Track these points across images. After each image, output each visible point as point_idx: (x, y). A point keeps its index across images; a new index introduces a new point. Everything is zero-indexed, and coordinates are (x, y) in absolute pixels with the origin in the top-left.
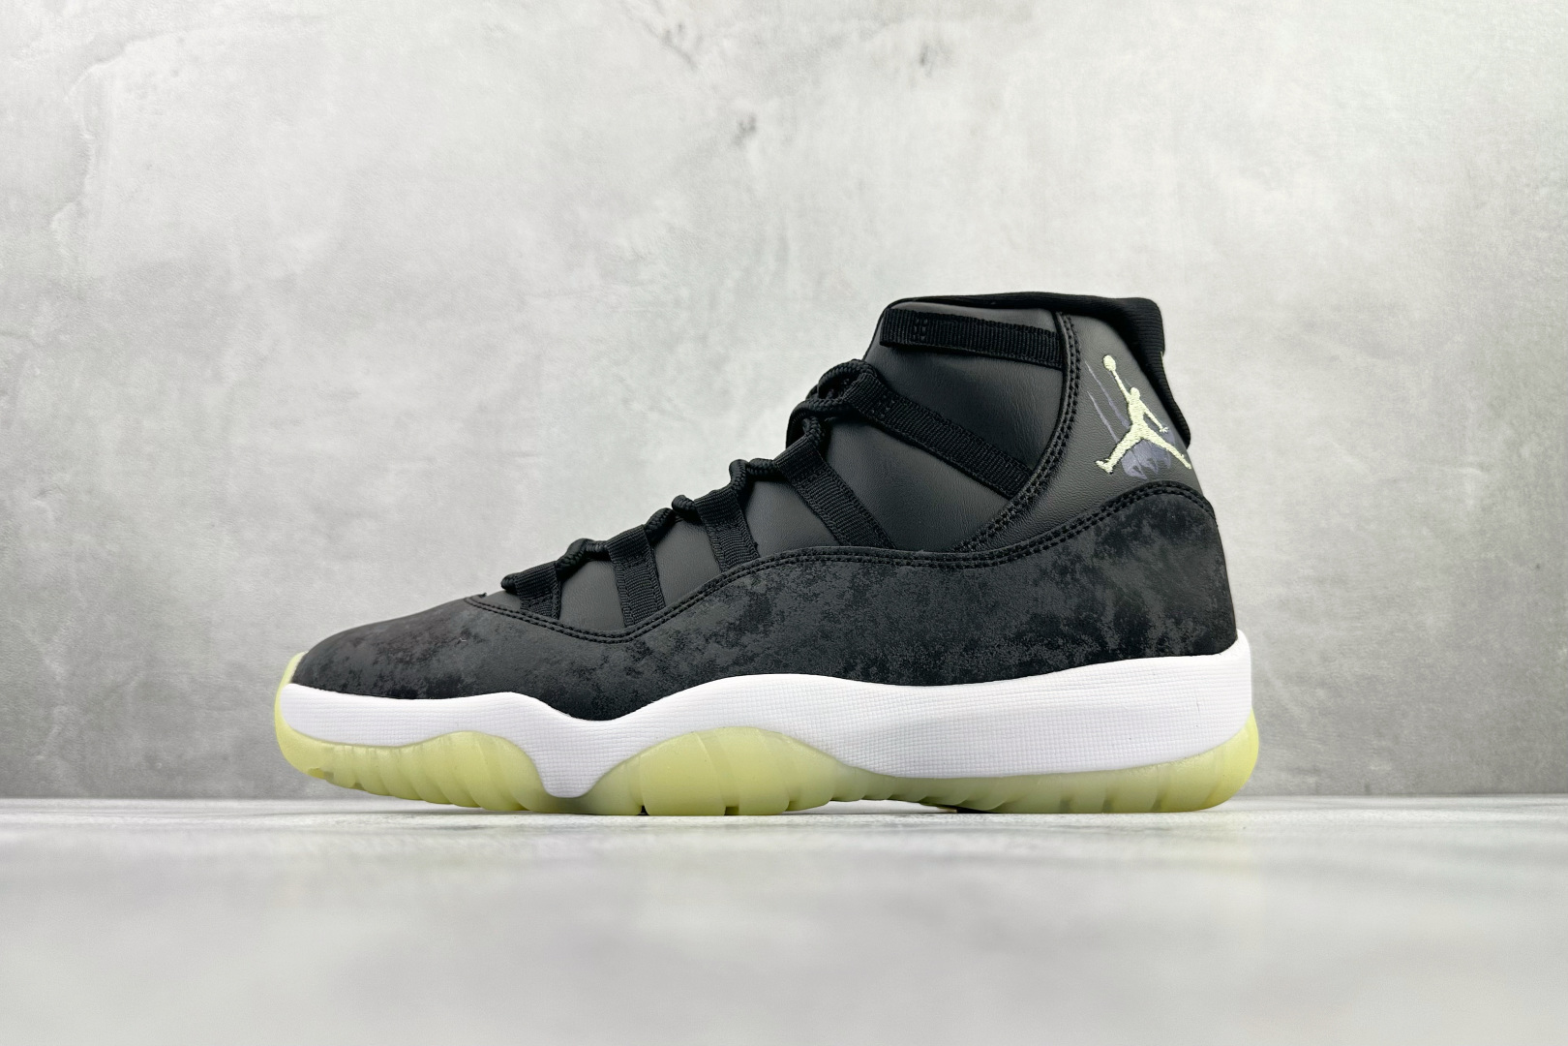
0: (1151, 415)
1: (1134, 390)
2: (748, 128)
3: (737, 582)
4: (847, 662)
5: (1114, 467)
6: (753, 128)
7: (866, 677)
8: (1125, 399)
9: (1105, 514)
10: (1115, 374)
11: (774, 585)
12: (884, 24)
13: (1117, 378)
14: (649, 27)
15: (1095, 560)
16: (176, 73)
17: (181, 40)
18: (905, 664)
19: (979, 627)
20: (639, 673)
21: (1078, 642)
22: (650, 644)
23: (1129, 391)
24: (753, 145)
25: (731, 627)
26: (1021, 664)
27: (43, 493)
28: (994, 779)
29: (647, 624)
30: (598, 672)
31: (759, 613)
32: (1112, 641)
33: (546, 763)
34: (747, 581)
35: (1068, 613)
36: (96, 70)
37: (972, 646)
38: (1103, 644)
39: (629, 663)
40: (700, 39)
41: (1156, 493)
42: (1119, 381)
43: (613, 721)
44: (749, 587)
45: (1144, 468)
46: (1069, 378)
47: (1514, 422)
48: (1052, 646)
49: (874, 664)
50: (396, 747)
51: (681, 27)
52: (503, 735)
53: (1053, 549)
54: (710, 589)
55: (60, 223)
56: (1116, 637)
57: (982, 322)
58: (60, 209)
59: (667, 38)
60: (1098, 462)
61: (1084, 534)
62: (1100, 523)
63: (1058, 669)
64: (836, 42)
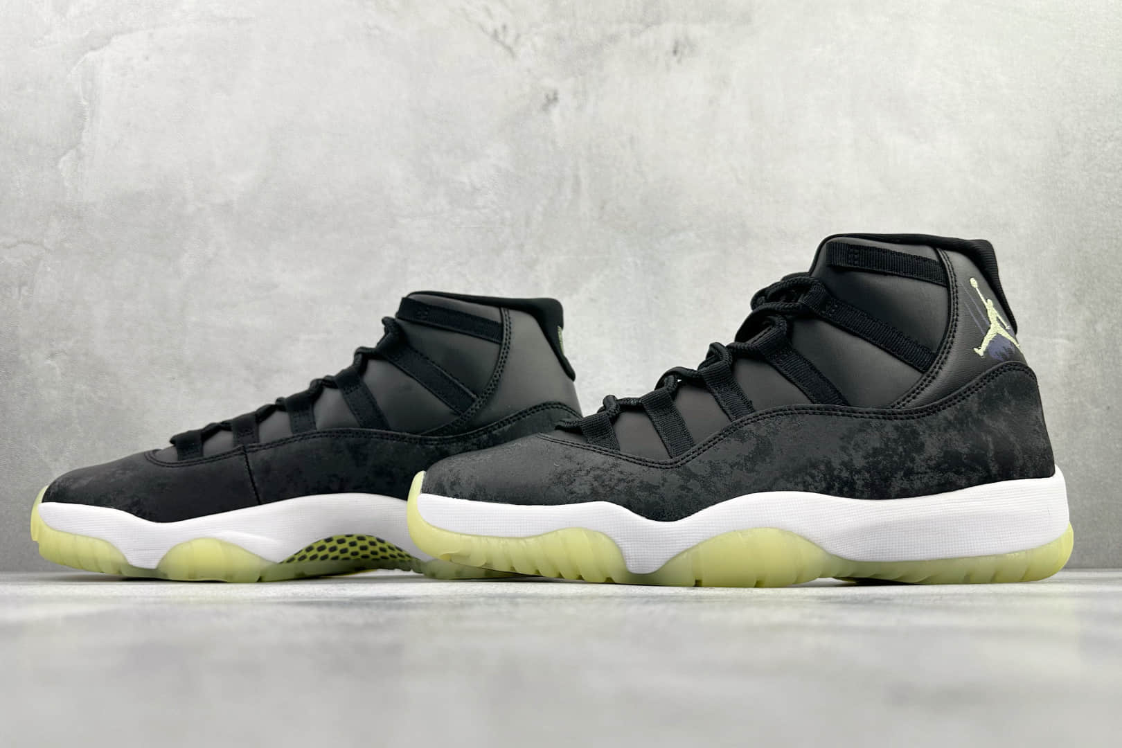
0: (1000, 318)
1: (989, 300)
2: (552, 99)
3: (745, 428)
4: (829, 484)
5: (985, 352)
6: (556, 99)
7: (841, 494)
8: (985, 307)
9: (982, 383)
10: (977, 289)
11: (772, 430)
12: (648, 26)
13: (979, 293)
14: (482, 28)
15: (979, 415)
16: (147, 58)
17: (151, 35)
18: (866, 485)
19: (913, 460)
20: (690, 489)
21: (974, 470)
22: (693, 470)
23: (987, 302)
24: (555, 111)
25: (747, 459)
26: (939, 485)
27: (52, 355)
28: (921, 562)
29: (688, 456)
30: (662, 488)
31: (763, 450)
32: (994, 469)
33: (630, 550)
34: (751, 427)
35: (965, 450)
36: (91, 55)
37: (909, 473)
38: (988, 471)
39: (682, 482)
40: (518, 36)
41: (1009, 369)
42: (981, 295)
43: (676, 522)
44: (755, 432)
45: (1001, 353)
46: (952, 292)
47: (1091, 306)
48: (958, 473)
49: (846, 485)
50: (521, 538)
51: (504, 27)
52: (602, 531)
53: (953, 406)
54: (726, 433)
55: (65, 164)
56: (996, 466)
57: (893, 253)
58: (64, 154)
59: (495, 35)
60: (975, 349)
61: (972, 396)
62: (980, 390)
63: (962, 488)
64: (614, 39)
